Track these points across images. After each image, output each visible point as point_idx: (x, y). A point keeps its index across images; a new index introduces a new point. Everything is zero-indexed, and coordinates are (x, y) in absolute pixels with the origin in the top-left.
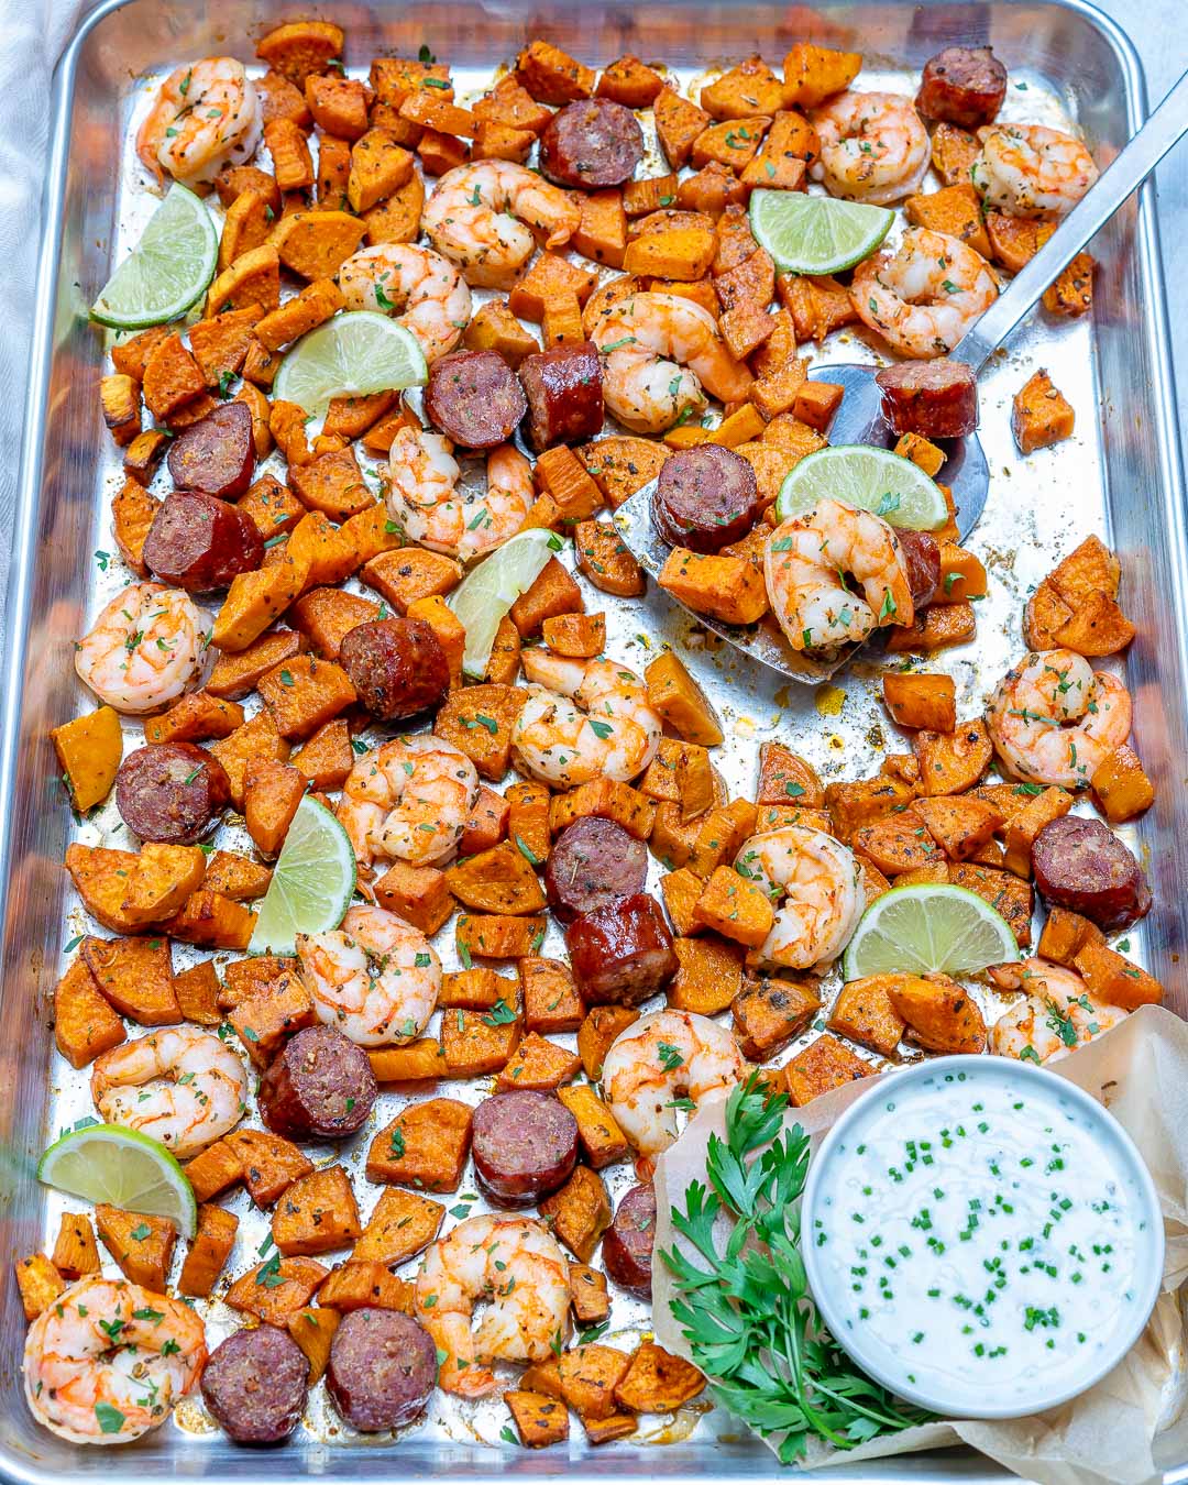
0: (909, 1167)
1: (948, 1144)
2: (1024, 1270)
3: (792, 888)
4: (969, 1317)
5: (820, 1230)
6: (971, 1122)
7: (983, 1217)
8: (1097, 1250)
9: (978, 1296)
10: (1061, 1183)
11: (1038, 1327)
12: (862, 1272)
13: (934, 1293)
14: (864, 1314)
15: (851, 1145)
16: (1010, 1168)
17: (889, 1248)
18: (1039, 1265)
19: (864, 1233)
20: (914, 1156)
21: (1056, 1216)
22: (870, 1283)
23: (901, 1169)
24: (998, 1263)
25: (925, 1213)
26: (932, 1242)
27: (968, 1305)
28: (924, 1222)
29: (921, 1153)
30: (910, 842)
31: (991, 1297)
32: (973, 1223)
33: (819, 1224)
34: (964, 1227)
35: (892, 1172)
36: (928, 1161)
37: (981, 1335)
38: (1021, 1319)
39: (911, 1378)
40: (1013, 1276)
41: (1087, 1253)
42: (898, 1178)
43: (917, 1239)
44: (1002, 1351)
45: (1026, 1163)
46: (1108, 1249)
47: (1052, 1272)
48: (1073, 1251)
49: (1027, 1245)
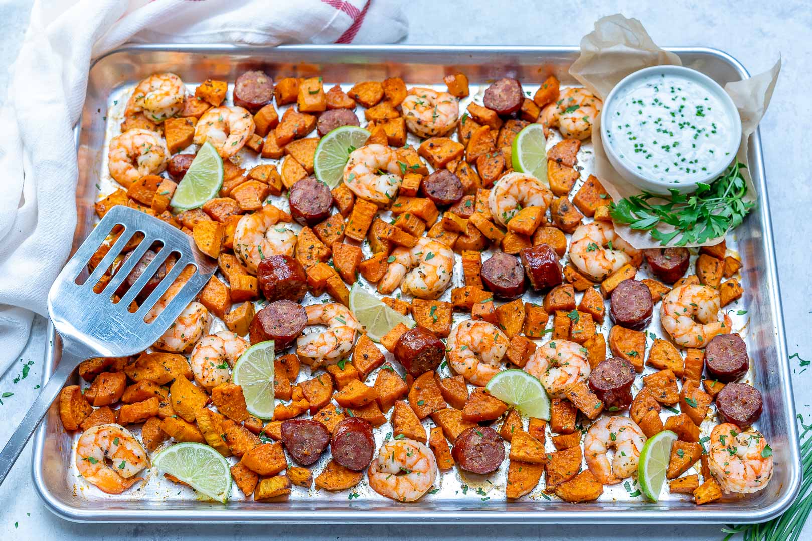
0: (645, 152)
1: (635, 138)
2: (682, 116)
4: (702, 136)
6: (625, 130)
7: (663, 128)
8: (672, 92)
9: (695, 132)
10: (648, 101)
11: (703, 113)
12: (688, 170)
13: (694, 146)
14: (704, 169)
16: (643, 118)
17: (678, 160)
18: (680, 111)
19: (673, 169)
20: (641, 150)
21: (660, 104)
22: (691, 167)
23: (646, 155)
24: (680, 125)
25: (663, 147)
26: (674, 146)
27: (697, 135)
28: (667, 148)
29: (639, 147)
31: (693, 127)
32: (665, 132)
34: (668, 135)
35: (647, 158)
36: (642, 145)
37: (708, 131)
38: (699, 118)
40: (686, 119)
41: (673, 96)
42: (650, 156)
43: (674, 151)
44: (713, 125)
45: (641, 113)
46: (672, 88)
47: (682, 107)
48: (673, 99)
49: (673, 114)
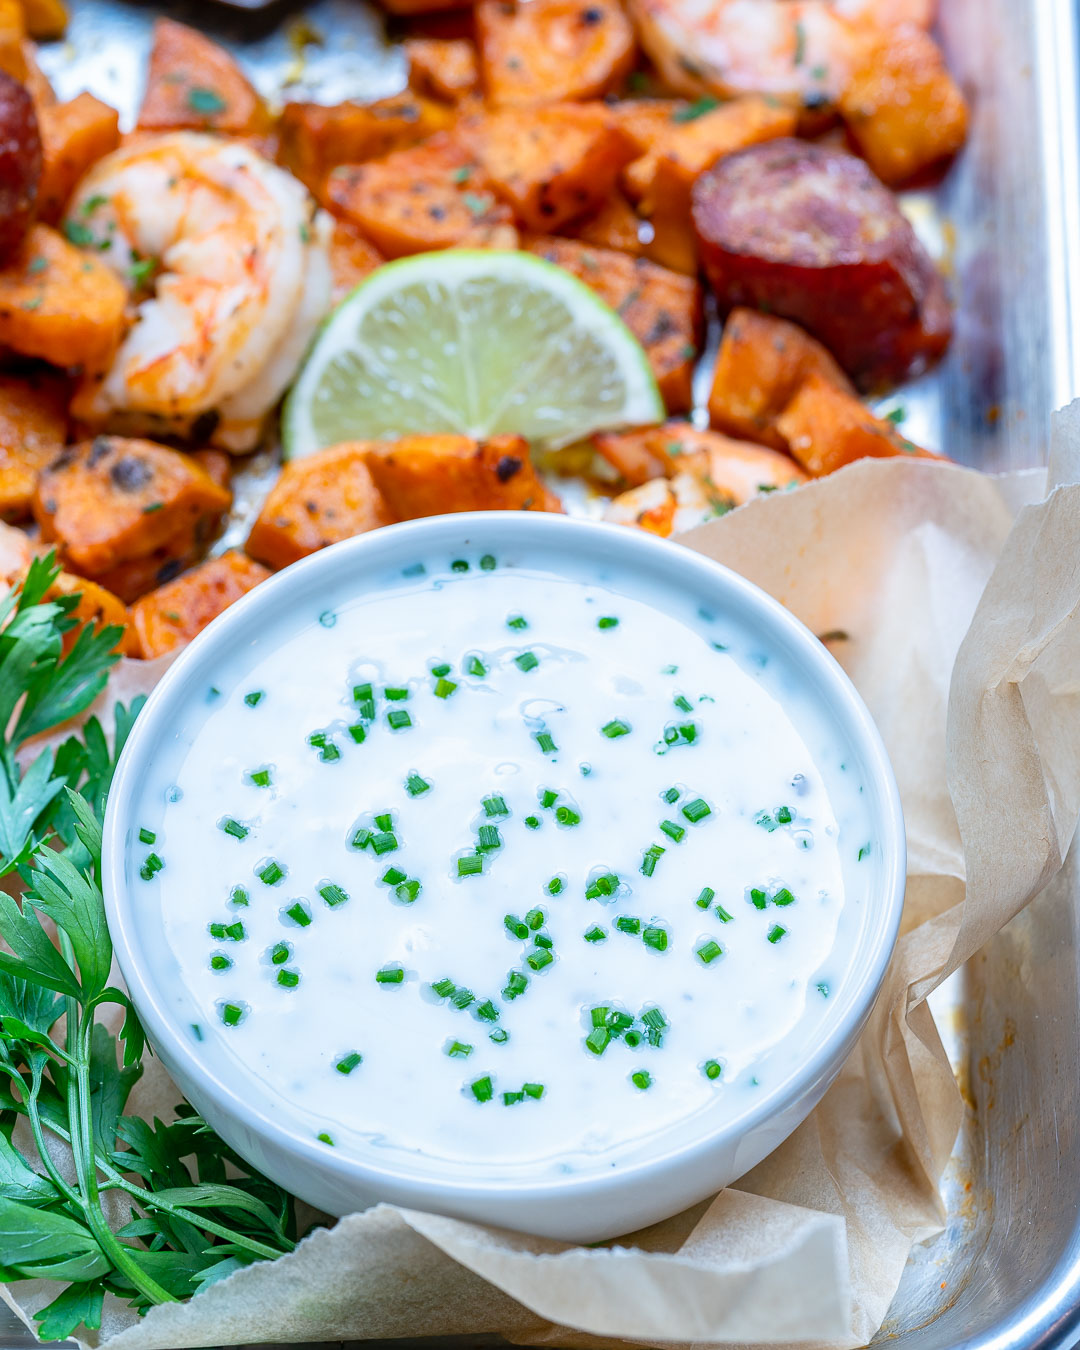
0: (358, 734)
1: (446, 690)
2: (595, 936)
3: (172, 256)
4: (466, 1026)
5: (150, 850)
6: (503, 647)
7: (511, 831)
8: (758, 899)
9: (487, 986)
10: (688, 770)
11: (618, 1047)
12: (236, 932)
13: (391, 977)
14: (232, 1015)
15: (235, 690)
16: (581, 742)
17: (300, 887)
18: (628, 926)
19: (242, 863)
20: (368, 713)
21: (674, 833)
22: (251, 955)
23: (340, 739)
24: (538, 920)
25: (384, 822)
26: (394, 877)
27: (463, 1001)
28: (379, 838)
29: (383, 706)
30: (441, 197)
31: (516, 987)
32: (489, 842)
33: (147, 838)
34: (468, 844)
35: (318, 741)
36: (400, 722)
37: (488, 1061)
38: (578, 1028)
39: (325, 1139)
40: (569, 948)
41: (733, 898)
42: (330, 753)
43: (363, 873)
44: (534, 1092)
45: (616, 731)
46: (785, 899)
47: (657, 941)
48: (705, 901)
49: (604, 887)
